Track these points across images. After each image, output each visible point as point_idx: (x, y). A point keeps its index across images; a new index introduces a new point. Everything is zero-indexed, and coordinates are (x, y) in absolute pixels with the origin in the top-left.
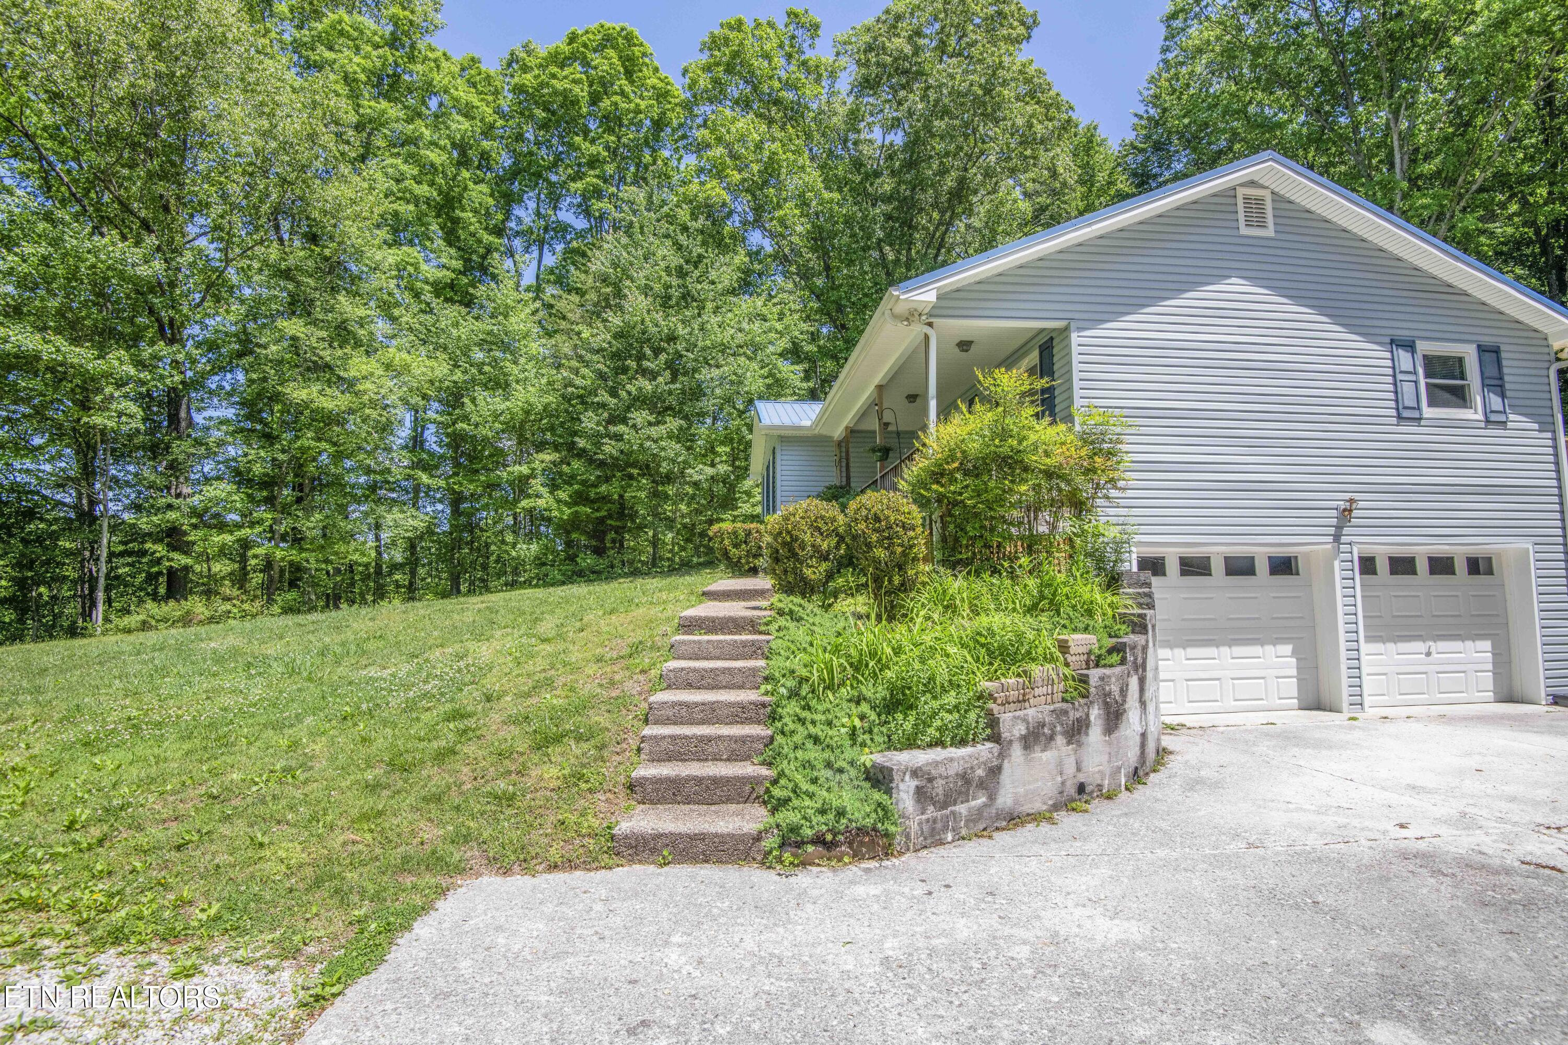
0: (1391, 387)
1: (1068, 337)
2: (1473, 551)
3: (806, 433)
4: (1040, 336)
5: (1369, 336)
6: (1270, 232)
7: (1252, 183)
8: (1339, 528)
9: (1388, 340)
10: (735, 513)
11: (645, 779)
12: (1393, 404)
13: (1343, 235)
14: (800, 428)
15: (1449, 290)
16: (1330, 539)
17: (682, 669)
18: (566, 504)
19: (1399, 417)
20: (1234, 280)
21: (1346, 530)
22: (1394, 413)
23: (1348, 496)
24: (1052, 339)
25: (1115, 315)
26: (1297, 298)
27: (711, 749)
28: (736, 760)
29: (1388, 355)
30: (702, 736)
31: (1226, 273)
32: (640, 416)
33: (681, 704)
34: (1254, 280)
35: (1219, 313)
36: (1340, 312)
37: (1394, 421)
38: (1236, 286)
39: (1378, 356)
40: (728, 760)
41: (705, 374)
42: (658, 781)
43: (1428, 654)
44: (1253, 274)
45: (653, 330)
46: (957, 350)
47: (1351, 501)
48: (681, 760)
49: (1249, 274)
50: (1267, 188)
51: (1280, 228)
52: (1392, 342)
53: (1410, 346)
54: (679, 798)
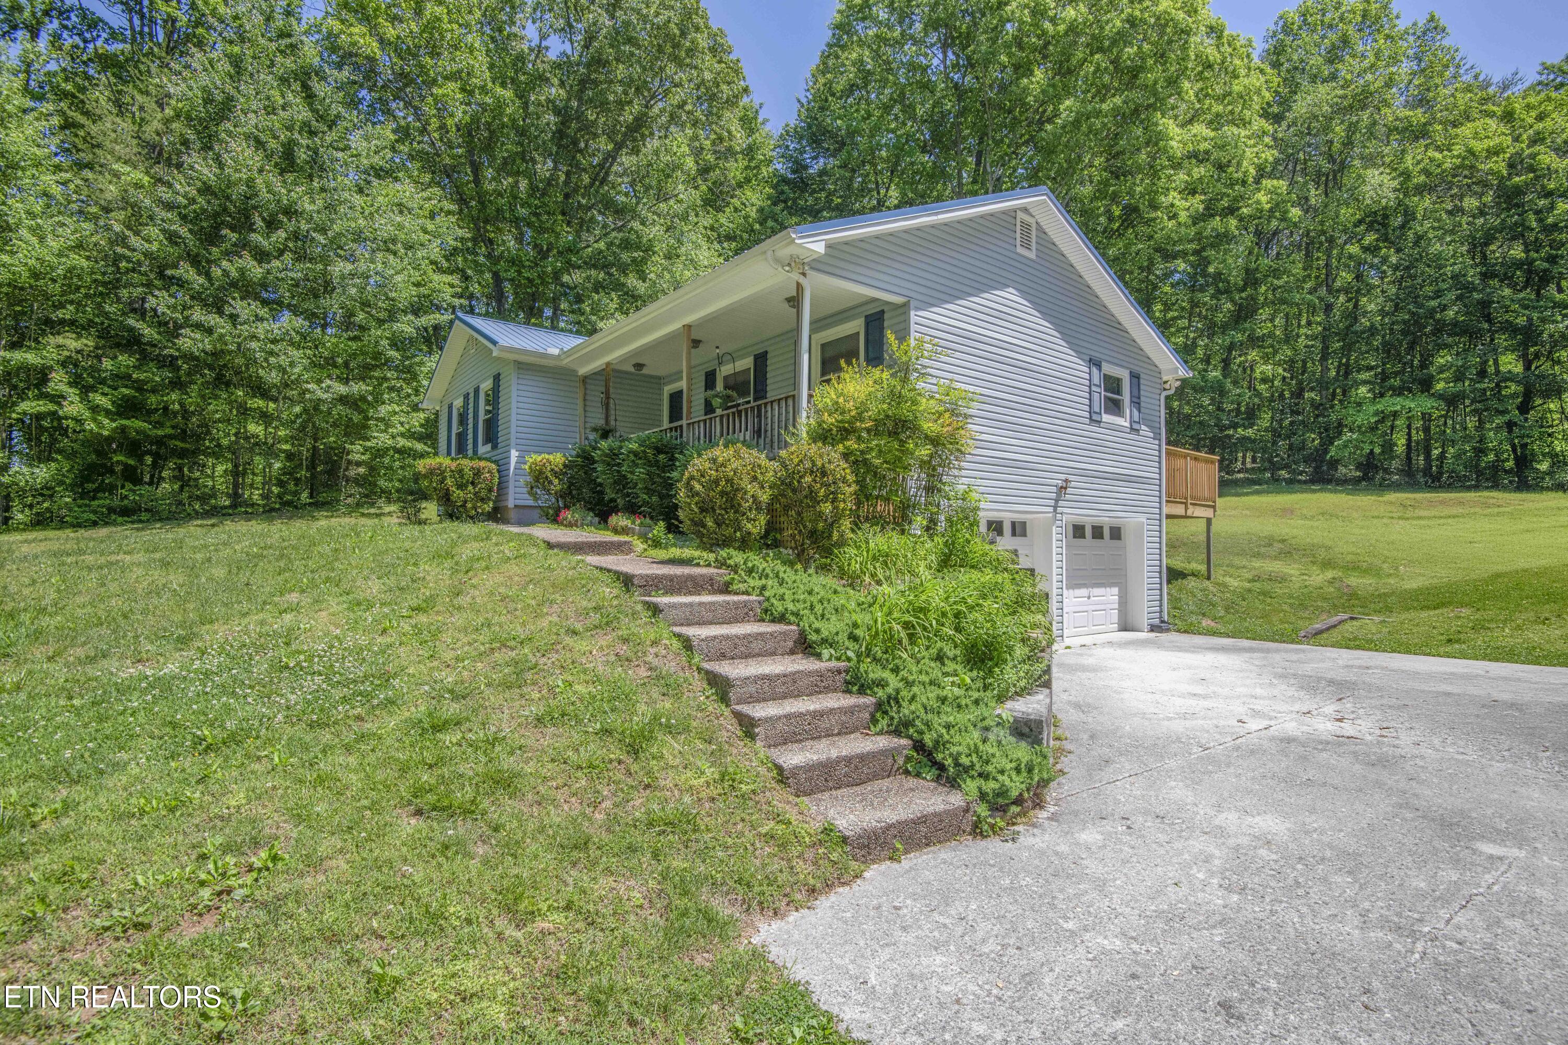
0: (1087, 395)
1: (906, 314)
2: (1115, 522)
3: (551, 363)
4: (873, 305)
5: (1079, 354)
6: (1032, 255)
7: (1025, 210)
8: (1057, 501)
9: (1087, 358)
10: (369, 444)
11: (797, 767)
12: (1087, 408)
13: (1070, 269)
14: (545, 356)
15: (1118, 327)
16: (1051, 509)
17: (715, 637)
18: (108, 413)
19: (1091, 419)
20: (1011, 290)
21: (1061, 503)
22: (1087, 415)
23: (1063, 477)
24: (883, 312)
25: (940, 302)
26: (1045, 315)
27: (824, 724)
28: (846, 733)
29: (1087, 370)
30: (815, 712)
31: (1008, 282)
32: (243, 308)
33: (764, 677)
34: (1023, 293)
35: (1001, 315)
36: (1069, 332)
37: (1087, 421)
38: (1010, 295)
39: (1081, 368)
40: (839, 734)
41: (339, 268)
42: (810, 768)
43: (1089, 598)
44: (1025, 289)
45: (264, 195)
46: (786, 305)
47: (1066, 481)
48: (796, 741)
49: (1022, 288)
50: (1033, 216)
51: (1041, 255)
52: (1090, 360)
53: (1099, 366)
54: (830, 784)
